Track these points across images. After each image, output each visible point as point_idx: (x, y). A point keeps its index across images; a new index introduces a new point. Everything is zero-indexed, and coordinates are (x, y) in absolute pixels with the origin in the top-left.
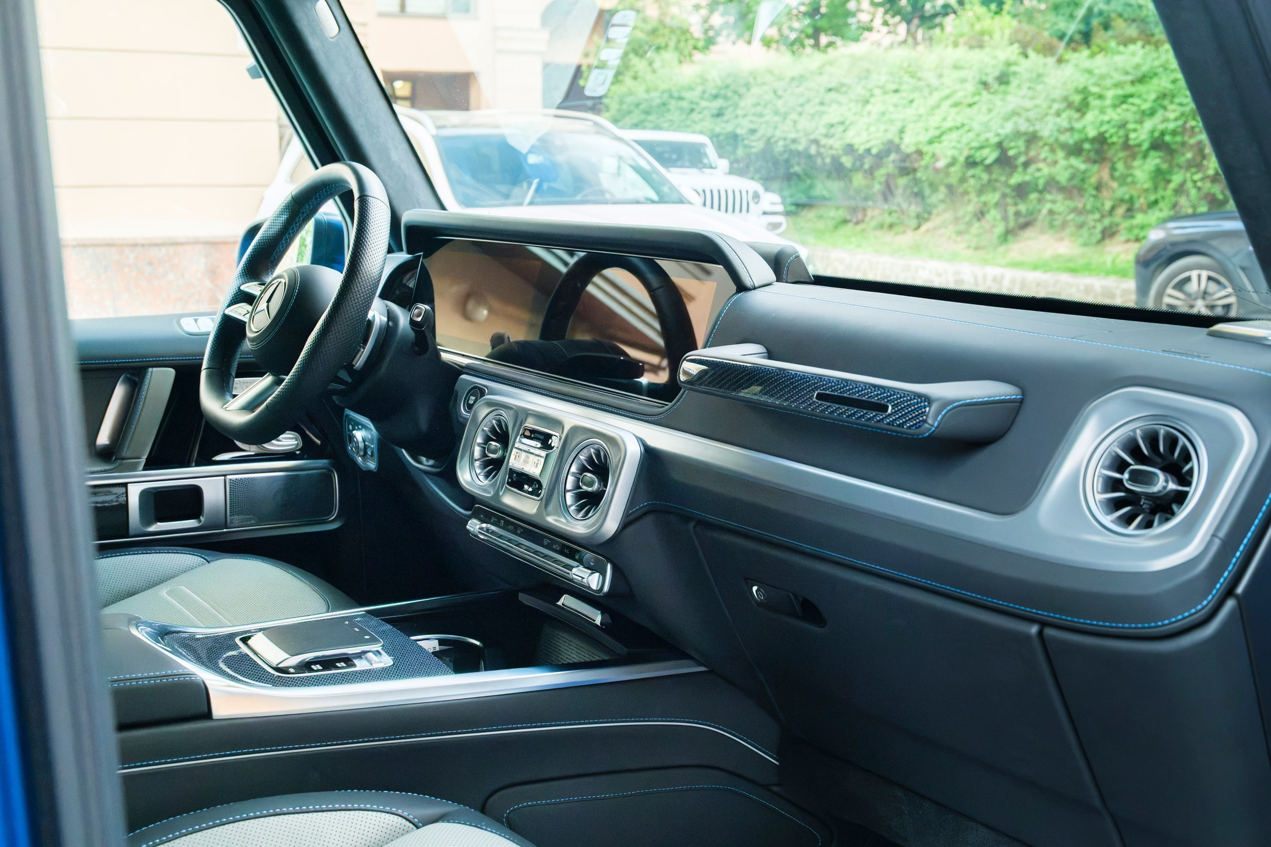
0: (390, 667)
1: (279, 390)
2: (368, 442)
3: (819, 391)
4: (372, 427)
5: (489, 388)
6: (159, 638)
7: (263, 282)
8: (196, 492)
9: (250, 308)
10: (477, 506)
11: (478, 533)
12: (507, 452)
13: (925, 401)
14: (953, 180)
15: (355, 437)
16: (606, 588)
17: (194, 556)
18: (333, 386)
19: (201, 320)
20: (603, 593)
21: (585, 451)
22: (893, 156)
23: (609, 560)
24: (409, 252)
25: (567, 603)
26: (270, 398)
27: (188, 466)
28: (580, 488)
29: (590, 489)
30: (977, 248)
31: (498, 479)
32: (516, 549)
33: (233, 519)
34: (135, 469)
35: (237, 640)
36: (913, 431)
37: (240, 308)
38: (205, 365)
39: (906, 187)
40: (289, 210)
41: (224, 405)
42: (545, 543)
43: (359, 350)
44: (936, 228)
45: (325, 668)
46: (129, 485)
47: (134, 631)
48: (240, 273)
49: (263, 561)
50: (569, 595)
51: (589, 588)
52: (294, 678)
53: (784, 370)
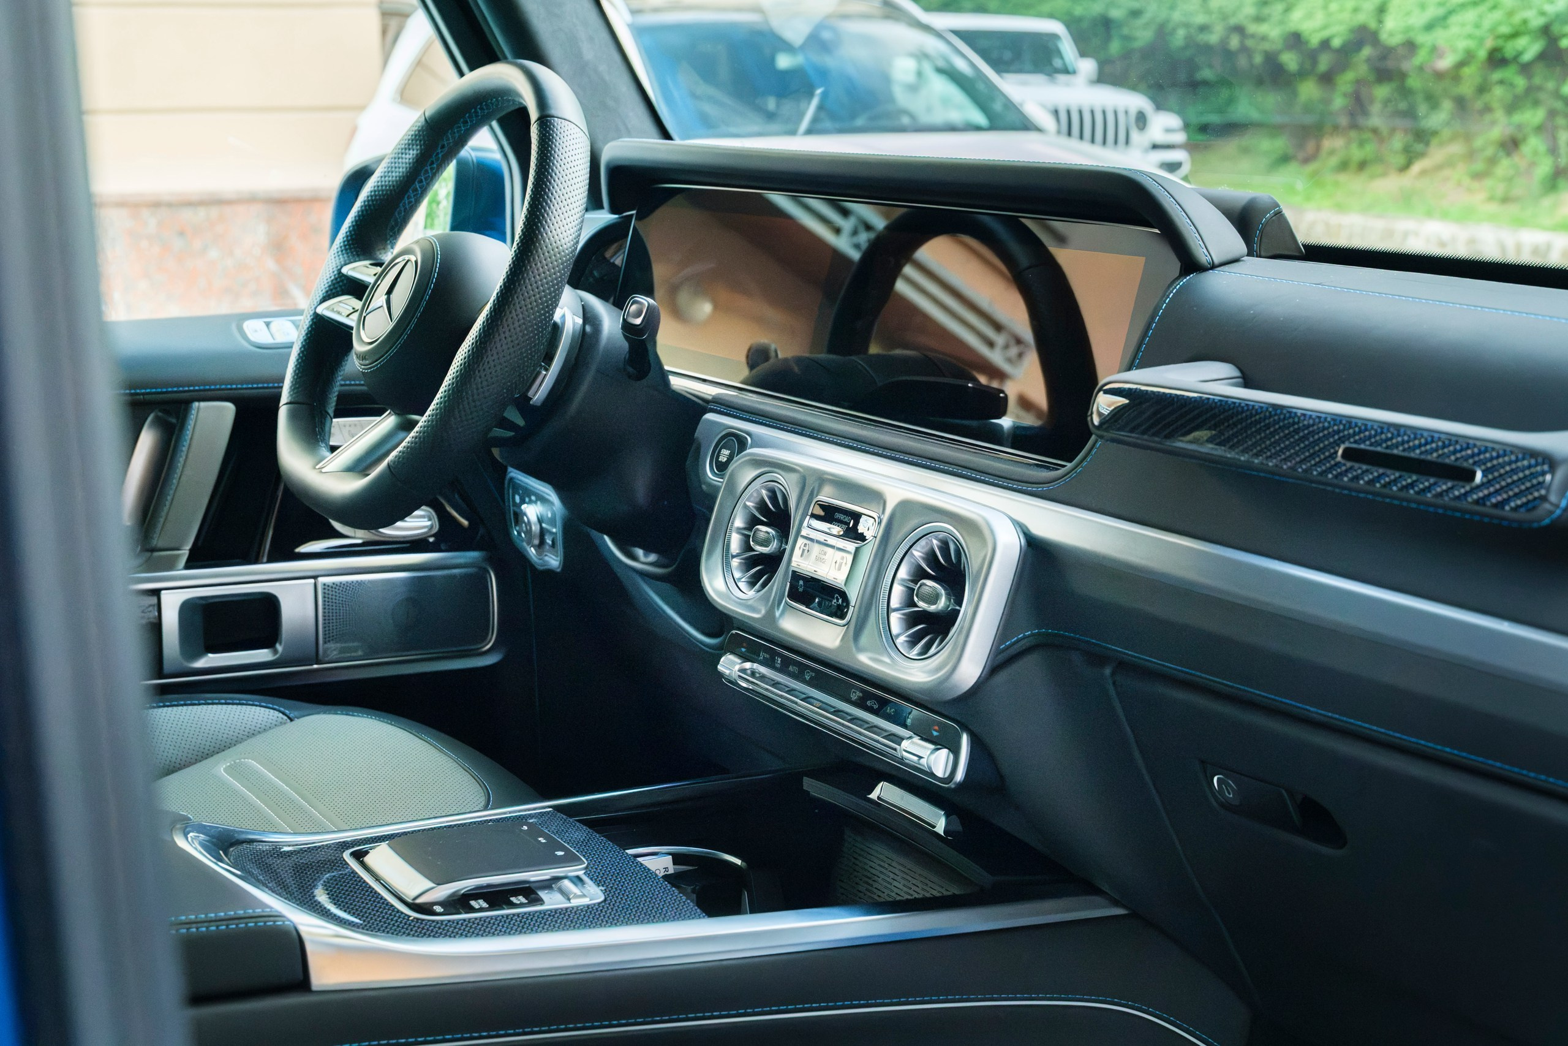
0: (599, 904)
1: (408, 439)
2: (547, 524)
3: (1347, 445)
4: (553, 497)
5: (753, 437)
6: (221, 852)
7: (379, 261)
8: (269, 605)
9: (358, 304)
10: (734, 632)
11: (737, 678)
12: (787, 543)
13: (1543, 463)
14: (1466, 88)
15: (525, 514)
16: (960, 776)
17: (267, 710)
18: (498, 432)
19: (278, 324)
20: (955, 783)
21: (923, 542)
22: (1367, 51)
23: (965, 727)
24: (613, 211)
25: (884, 796)
26: (394, 453)
27: (256, 561)
28: (916, 606)
29: (932, 608)
30: (1506, 200)
31: (772, 589)
32: (803, 707)
33: (328, 649)
34: (171, 567)
35: (346, 855)
36: (1522, 515)
37: (341, 304)
38: (285, 397)
39: (1387, 102)
40: (420, 141)
41: (317, 464)
42: (854, 697)
43: (539, 373)
44: (1439, 168)
45: (493, 906)
46: (163, 592)
47: (181, 842)
48: (341, 247)
49: (379, 718)
50: (889, 783)
51: (932, 775)
52: (442, 921)
53: (1282, 407)
